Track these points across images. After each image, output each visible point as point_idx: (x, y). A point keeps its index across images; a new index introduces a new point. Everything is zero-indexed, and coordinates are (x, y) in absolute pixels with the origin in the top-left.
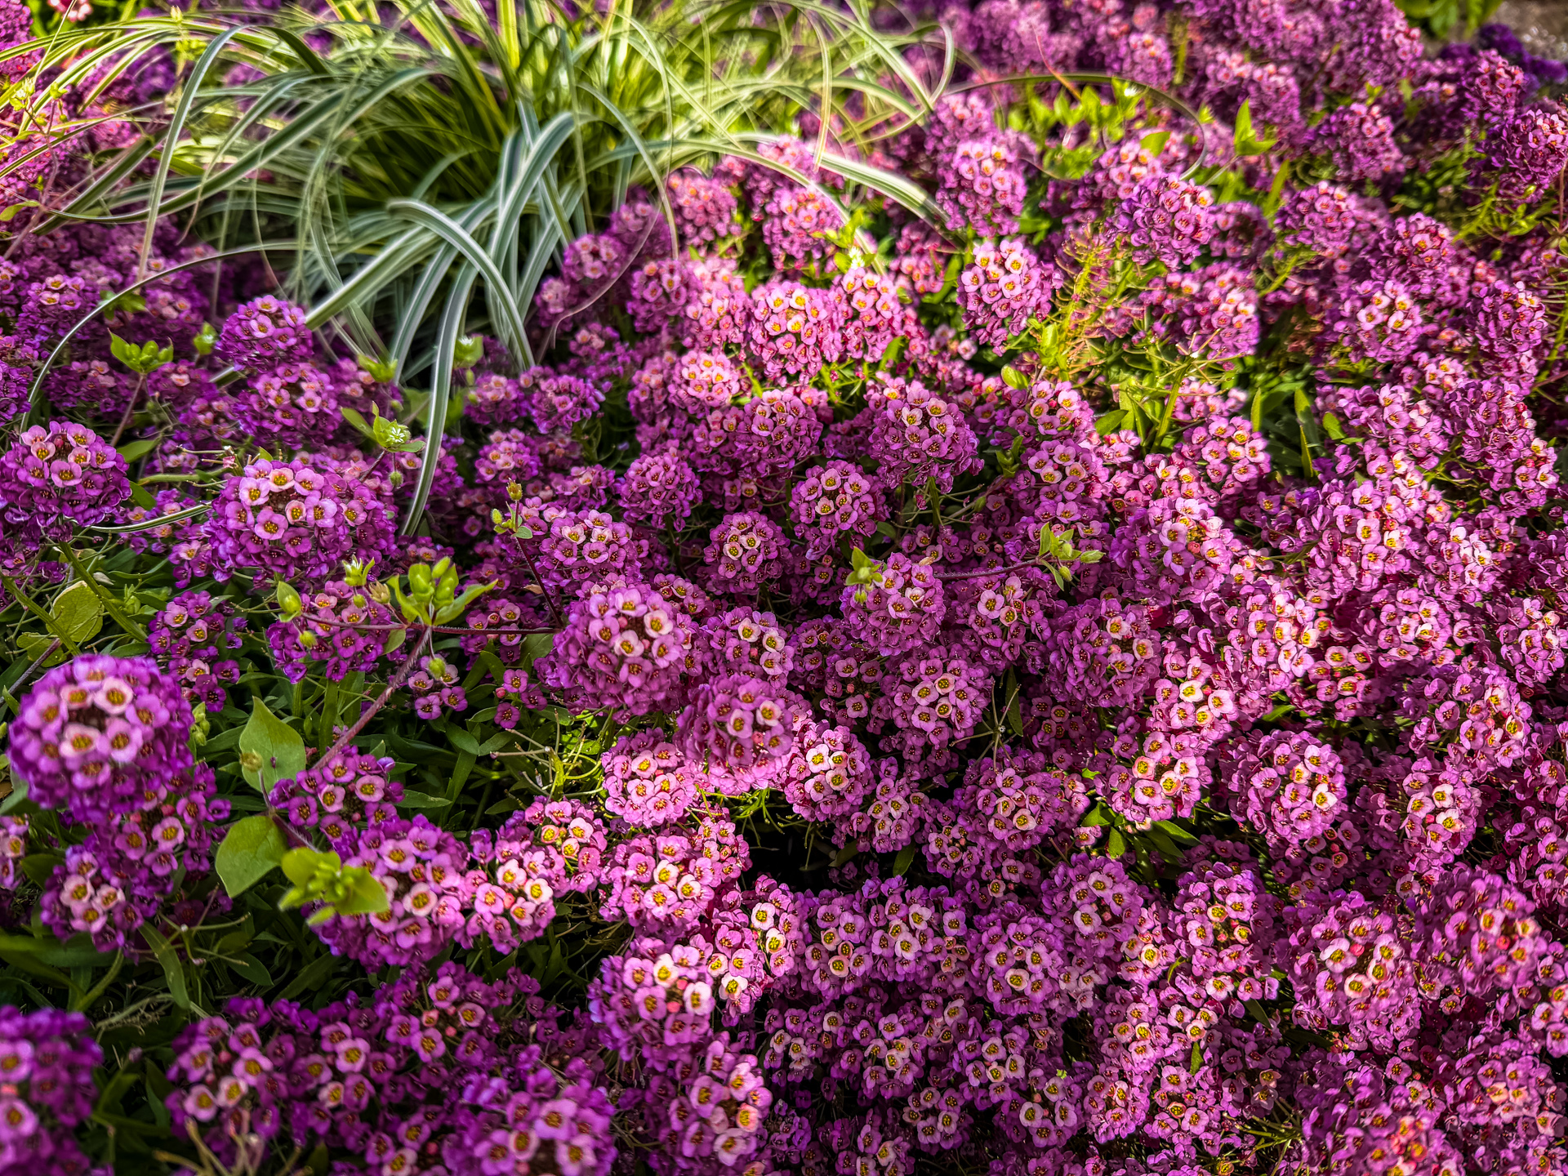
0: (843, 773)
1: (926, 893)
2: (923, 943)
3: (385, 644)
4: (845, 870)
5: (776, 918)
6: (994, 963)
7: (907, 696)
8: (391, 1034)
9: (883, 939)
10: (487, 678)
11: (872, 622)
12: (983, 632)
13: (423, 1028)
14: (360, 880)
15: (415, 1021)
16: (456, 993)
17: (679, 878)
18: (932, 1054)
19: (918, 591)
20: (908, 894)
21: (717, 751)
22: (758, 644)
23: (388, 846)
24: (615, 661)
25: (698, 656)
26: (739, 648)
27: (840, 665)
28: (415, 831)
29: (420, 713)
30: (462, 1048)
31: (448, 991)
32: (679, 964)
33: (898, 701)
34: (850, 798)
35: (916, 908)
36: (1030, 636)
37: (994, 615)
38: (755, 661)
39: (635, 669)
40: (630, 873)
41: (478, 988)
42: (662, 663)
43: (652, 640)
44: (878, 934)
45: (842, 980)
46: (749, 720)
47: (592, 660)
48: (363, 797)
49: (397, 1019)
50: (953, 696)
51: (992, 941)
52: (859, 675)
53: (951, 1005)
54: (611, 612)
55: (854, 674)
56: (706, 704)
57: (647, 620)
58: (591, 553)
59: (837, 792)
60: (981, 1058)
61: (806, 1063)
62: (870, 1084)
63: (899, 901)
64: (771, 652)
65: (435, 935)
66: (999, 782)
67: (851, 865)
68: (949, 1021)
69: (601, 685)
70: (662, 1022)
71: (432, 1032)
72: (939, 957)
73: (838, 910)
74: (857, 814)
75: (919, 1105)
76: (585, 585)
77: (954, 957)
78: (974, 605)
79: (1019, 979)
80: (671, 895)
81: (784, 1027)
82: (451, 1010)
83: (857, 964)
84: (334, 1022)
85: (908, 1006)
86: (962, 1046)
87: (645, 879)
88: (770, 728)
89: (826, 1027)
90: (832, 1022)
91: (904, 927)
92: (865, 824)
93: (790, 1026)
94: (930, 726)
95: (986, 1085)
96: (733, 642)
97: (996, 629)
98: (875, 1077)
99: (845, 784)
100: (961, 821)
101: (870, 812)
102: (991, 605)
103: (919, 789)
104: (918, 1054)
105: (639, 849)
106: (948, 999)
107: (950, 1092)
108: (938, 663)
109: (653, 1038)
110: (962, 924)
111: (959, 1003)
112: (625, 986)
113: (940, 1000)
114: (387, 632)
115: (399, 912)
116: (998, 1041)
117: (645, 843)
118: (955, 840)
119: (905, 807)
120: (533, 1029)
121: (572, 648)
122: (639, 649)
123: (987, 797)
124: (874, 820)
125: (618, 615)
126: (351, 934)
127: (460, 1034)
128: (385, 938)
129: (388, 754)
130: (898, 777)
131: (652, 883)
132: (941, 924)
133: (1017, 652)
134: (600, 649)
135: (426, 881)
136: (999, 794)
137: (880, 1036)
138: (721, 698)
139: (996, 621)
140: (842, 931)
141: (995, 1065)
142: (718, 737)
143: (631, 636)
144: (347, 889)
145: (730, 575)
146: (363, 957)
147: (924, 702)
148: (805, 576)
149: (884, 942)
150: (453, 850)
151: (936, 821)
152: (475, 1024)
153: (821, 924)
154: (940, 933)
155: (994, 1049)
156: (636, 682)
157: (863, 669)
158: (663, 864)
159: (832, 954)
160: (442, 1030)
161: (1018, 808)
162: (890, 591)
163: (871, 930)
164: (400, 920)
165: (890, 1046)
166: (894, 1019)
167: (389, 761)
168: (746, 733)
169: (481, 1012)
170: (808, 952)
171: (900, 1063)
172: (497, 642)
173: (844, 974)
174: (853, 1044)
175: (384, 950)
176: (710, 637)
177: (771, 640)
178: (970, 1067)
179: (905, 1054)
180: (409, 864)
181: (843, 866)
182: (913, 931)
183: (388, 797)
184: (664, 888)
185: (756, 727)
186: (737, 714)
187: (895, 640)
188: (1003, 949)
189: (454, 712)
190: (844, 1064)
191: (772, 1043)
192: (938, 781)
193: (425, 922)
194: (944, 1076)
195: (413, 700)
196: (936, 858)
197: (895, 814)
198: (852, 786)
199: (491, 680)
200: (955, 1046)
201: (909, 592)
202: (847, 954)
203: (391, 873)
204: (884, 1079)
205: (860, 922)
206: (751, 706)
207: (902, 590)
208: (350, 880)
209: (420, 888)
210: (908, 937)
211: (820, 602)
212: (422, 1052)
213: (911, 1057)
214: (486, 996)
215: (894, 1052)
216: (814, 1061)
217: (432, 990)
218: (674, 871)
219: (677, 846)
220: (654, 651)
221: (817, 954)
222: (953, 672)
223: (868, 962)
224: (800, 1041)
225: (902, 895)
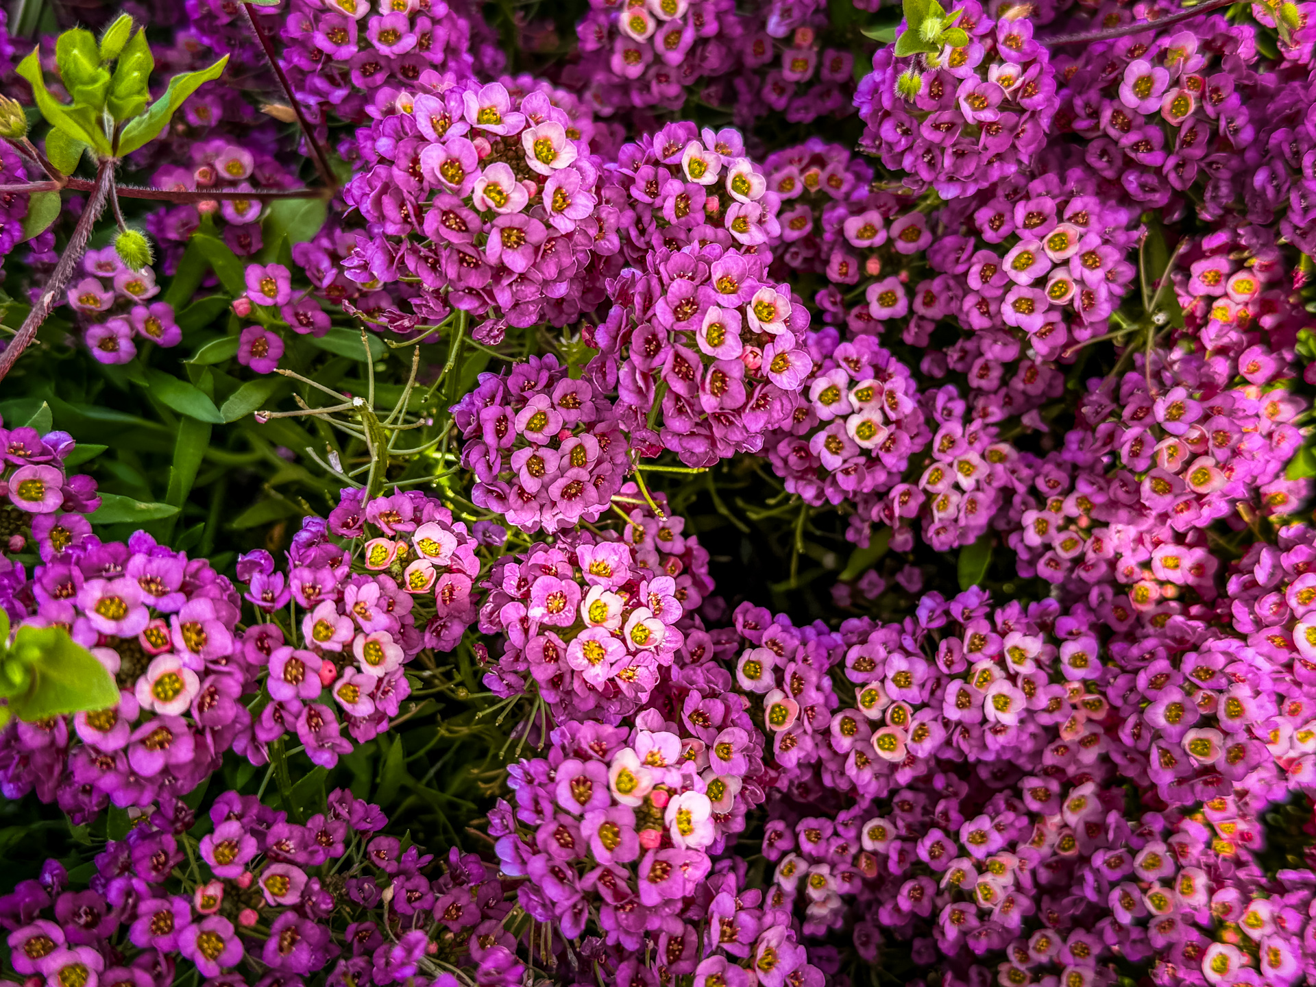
0: (877, 417)
1: (1025, 611)
2: (1030, 695)
3: (24, 220)
4: (863, 584)
5: (778, 671)
6: (1162, 721)
7: (991, 269)
8: (140, 934)
9: (963, 693)
10: (208, 283)
11: (926, 133)
12: (1127, 140)
13: (198, 918)
14: (53, 653)
15: (180, 905)
16: (250, 847)
17: (625, 615)
18: (1044, 876)
19: (1011, 70)
20: (999, 619)
21: (679, 387)
22: (718, 188)
23: (93, 591)
24: (474, 221)
25: (610, 216)
26: (685, 197)
27: (853, 226)
28: (138, 560)
29: (97, 353)
30: (272, 944)
31: (234, 845)
32: (647, 764)
33: (974, 282)
34: (889, 460)
35: (1015, 639)
36: (1217, 140)
37: (1152, 105)
38: (717, 221)
39: (515, 237)
40: (536, 612)
41: (286, 836)
42: (564, 224)
43: (541, 180)
44: (953, 687)
45: (894, 767)
46: (734, 326)
47: (431, 223)
48: (25, 505)
49: (148, 905)
50: (1076, 263)
51: (1155, 684)
52: (890, 241)
53: (1075, 794)
54: (457, 129)
55: (879, 239)
56: (649, 302)
57: (528, 142)
58: (383, 36)
59: (865, 452)
60: (1133, 878)
61: (835, 904)
62: (952, 932)
63: (984, 628)
64: (743, 204)
65: (200, 746)
66: (1160, 411)
67: (873, 575)
68: (1072, 819)
69: (451, 271)
70: (634, 866)
71: (213, 923)
72: (1057, 717)
73: (882, 652)
74: (902, 487)
75: (1025, 958)
76: (383, 95)
77: (1081, 715)
78: (1111, 91)
79: (1205, 745)
80: (615, 646)
81: (797, 850)
82: (246, 879)
83: (919, 737)
84: (30, 920)
85: (1000, 800)
86: (1099, 860)
87: (566, 619)
88: (772, 337)
89: (868, 844)
90: (877, 834)
91: (997, 672)
92: (914, 505)
93: (807, 846)
94: (1035, 322)
95: (1143, 922)
96: (673, 187)
97: (1155, 134)
98: (959, 919)
99: (881, 436)
100: (1083, 488)
101: (923, 483)
102: (1145, 86)
103: (1000, 438)
104: (1026, 879)
105: (546, 570)
106: (1070, 784)
107: (1079, 936)
108: (1049, 205)
109: (618, 895)
110: (1093, 659)
111: (1088, 789)
112: (558, 810)
113: (1055, 786)
114: (24, 197)
115: (130, 713)
116: (1160, 848)
117: (557, 558)
118: (1070, 520)
119: (983, 469)
120: (388, 894)
121: (388, 202)
122: (519, 197)
123: (1139, 441)
124: (929, 496)
125: (474, 133)
126: (40, 760)
127: (264, 921)
128: (108, 761)
129: (56, 426)
130: (967, 419)
131: (579, 625)
132: (1057, 660)
133: (1191, 172)
134: (444, 202)
135: (172, 650)
136: (1161, 433)
137: (963, 852)
138: (679, 287)
139: (1155, 118)
140: (890, 685)
141: (1157, 888)
142: (679, 359)
143: (501, 174)
144: (29, 670)
145: (634, 70)
146: (66, 797)
147: (1024, 278)
148: (761, 72)
149: (965, 700)
150: (213, 591)
151: (1033, 491)
152: (291, 899)
153: (855, 677)
154: (1057, 677)
155: (1156, 862)
156: (518, 261)
157: (896, 229)
158: (594, 593)
159: (875, 725)
160: (233, 917)
161: (1195, 456)
162: (963, 71)
163: (939, 683)
164: (135, 725)
165: (981, 868)
166: (984, 823)
167: (64, 440)
168: (731, 349)
169: (299, 876)
170: (835, 725)
171: (1001, 896)
172: (219, 220)
173: (898, 756)
174: (918, 869)
175: (108, 781)
176: (628, 182)
177: (741, 180)
178: (1116, 894)
179: (1007, 879)
180: (136, 623)
181: (860, 576)
182: (1012, 678)
183: (70, 504)
184: (601, 633)
185: (747, 336)
186: (713, 315)
187: (970, 167)
188: (1176, 696)
189: (156, 347)
190: (905, 903)
191: (778, 877)
192: (1030, 420)
193: (181, 726)
194: (1067, 908)
195: (78, 331)
196: (1036, 554)
197: (966, 482)
198: (892, 438)
199: (217, 288)
200: (1084, 860)
201: (995, 72)
202: (902, 723)
203: (103, 641)
204: (973, 922)
205: (921, 669)
206: (734, 300)
207: (982, 70)
208: (34, 654)
209: (164, 665)
210: (1005, 687)
211: (794, 117)
212: (200, 960)
213: (1018, 887)
214: (303, 845)
215: (988, 878)
216: (848, 899)
217: (206, 848)
218: (615, 603)
219: (613, 560)
220: (547, 202)
221: (850, 728)
222: (1074, 218)
223: (937, 734)
224: (824, 870)
225: (990, 617)
